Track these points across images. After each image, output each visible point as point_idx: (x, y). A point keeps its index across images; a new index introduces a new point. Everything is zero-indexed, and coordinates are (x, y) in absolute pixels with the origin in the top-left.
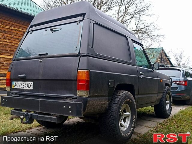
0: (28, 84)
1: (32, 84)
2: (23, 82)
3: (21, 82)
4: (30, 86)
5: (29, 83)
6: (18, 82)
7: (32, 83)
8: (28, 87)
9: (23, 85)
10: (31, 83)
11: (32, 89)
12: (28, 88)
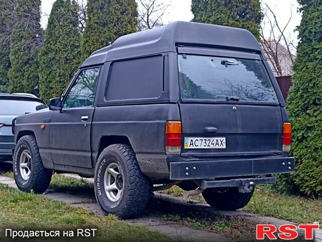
0: (217, 140)
1: (225, 141)
2: (207, 139)
3: (203, 139)
4: (222, 143)
5: (219, 139)
6: (199, 139)
7: (224, 139)
8: (217, 145)
9: (207, 143)
10: (222, 139)
11: (225, 147)
12: (217, 147)
